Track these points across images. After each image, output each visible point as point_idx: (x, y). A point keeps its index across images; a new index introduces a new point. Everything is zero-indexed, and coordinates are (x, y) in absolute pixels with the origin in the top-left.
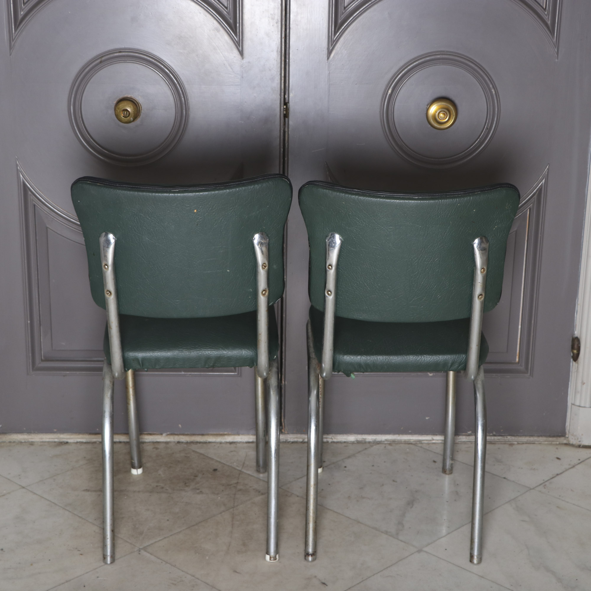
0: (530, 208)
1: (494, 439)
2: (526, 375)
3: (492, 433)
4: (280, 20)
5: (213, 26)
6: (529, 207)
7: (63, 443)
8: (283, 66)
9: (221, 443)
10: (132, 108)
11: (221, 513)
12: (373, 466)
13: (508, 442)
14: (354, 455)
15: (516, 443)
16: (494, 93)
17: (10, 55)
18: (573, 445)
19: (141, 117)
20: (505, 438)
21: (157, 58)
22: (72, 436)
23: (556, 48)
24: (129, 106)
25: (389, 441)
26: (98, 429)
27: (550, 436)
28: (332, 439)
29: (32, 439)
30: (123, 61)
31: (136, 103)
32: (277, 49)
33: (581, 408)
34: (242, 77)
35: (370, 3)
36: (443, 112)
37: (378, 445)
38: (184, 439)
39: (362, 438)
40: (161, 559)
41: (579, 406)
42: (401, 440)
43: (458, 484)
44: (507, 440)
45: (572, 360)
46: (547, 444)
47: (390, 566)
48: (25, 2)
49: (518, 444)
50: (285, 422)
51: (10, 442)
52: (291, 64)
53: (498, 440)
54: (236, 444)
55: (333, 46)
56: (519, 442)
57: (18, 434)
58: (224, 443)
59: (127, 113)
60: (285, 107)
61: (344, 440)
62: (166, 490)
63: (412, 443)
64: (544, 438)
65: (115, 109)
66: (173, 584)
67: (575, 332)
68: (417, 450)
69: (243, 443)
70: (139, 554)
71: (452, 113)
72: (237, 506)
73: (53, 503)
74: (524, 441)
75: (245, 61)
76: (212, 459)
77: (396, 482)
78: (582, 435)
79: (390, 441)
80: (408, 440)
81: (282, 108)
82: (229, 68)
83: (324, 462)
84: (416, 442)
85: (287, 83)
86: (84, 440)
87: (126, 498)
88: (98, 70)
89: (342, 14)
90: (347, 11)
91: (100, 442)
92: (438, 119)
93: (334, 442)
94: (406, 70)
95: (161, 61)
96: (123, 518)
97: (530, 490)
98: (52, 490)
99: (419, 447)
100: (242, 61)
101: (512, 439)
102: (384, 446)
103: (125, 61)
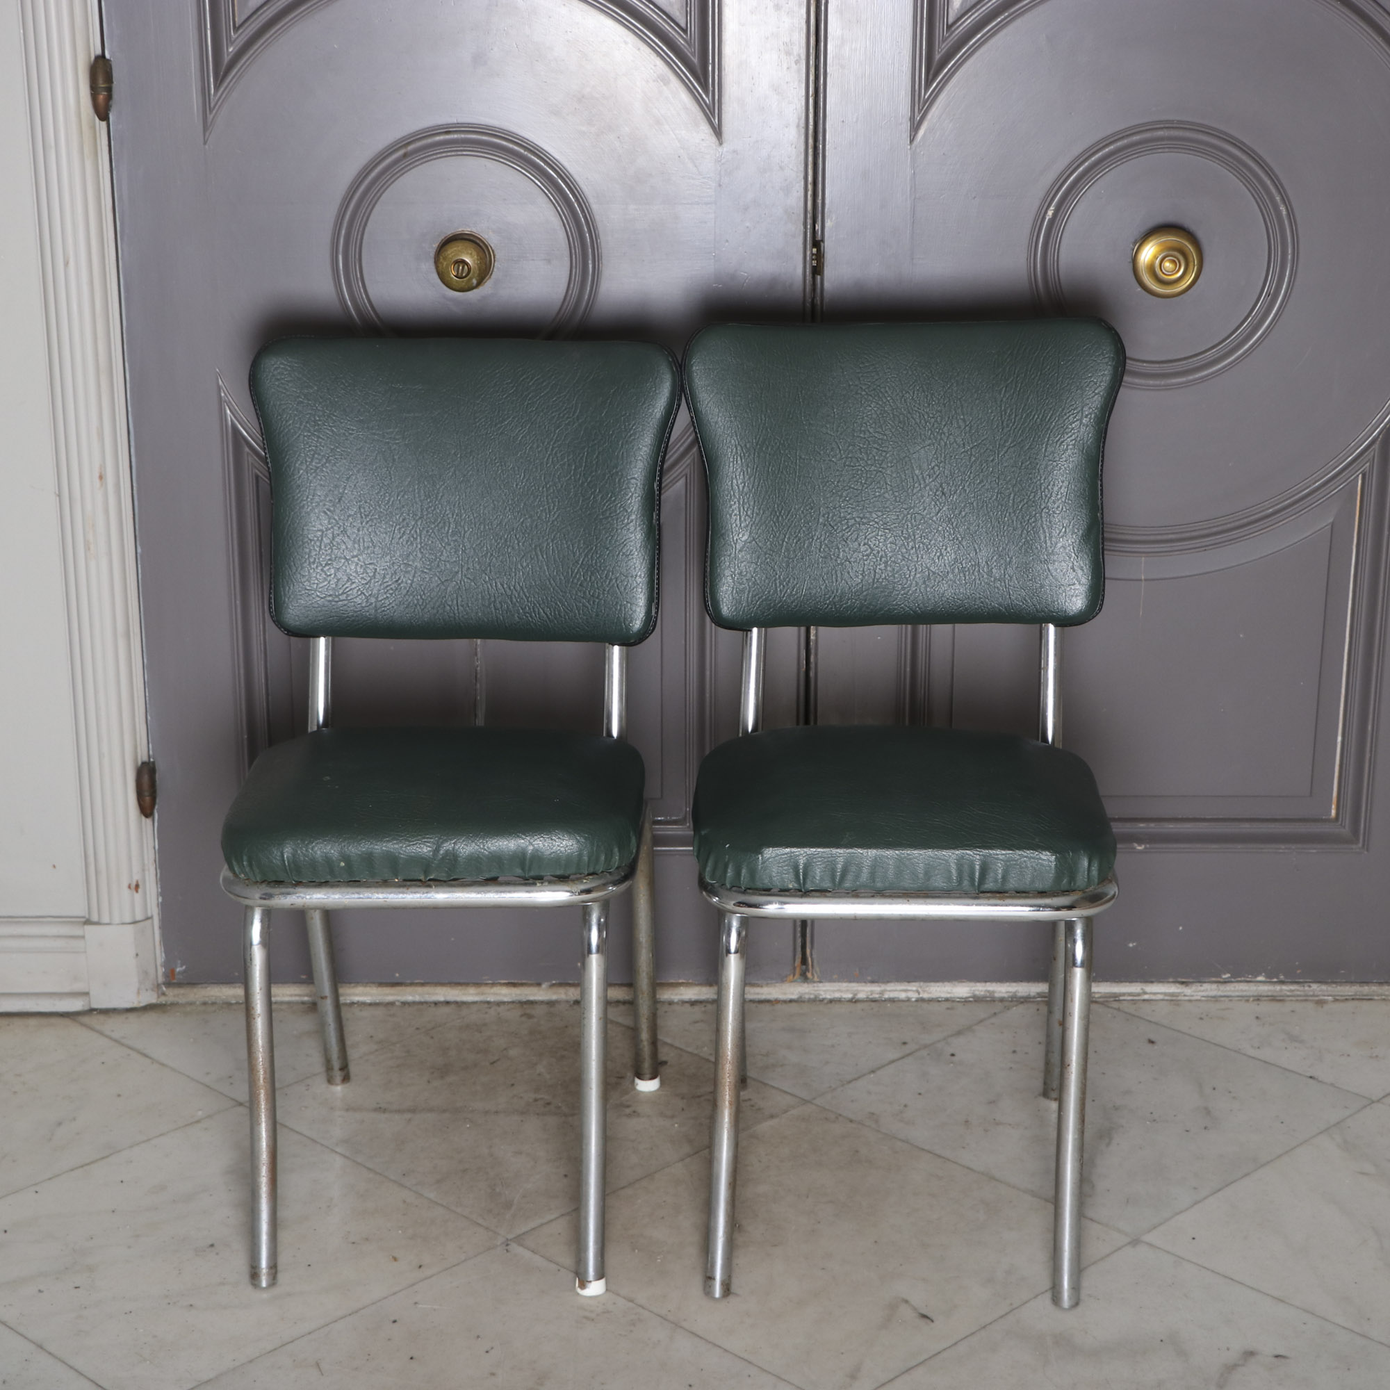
0: (1363, 471)
1: (1281, 990)
2: (1354, 846)
3: (1277, 978)
4: (803, 56)
5: (654, 72)
6: (1360, 471)
8: (810, 159)
9: (671, 1003)
10: (475, 257)
11: (682, 1160)
12: (1014, 1052)
13: (1311, 996)
14: (969, 1029)
15: (1330, 998)
16: (1284, 212)
17: (205, 143)
19: (493, 276)
20: (1307, 988)
21: (527, 143)
22: (341, 991)
24: (468, 253)
25: (1044, 997)
26: (397, 975)
28: (919, 994)
30: (453, 153)
31: (483, 247)
32: (797, 121)
34: (720, 185)
35: (1006, 14)
36: (1170, 258)
37: (1021, 1007)
39: (986, 991)
40: (558, 1264)
44: (1311, 993)
48: (237, 25)
49: (1336, 1000)
50: (814, 956)
51: (205, 1004)
52: (827, 154)
53: (1288, 993)
54: (705, 1006)
55: (922, 113)
56: (1337, 998)
57: (221, 986)
58: (677, 1003)
59: (463, 268)
60: (815, 250)
61: (944, 995)
62: (558, 1108)
63: (1098, 1000)
65: (436, 262)
66: (589, 1317)
68: (1110, 1015)
71: (1191, 259)
73: (311, 1138)
74: (1349, 996)
75: (726, 147)
81: (808, 253)
82: (690, 165)
83: (905, 1043)
84: (1106, 999)
85: (820, 198)
86: (368, 999)
87: (468, 1126)
88: (398, 175)
89: (943, 41)
90: (954, 35)
91: (404, 1004)
92: (1161, 273)
93: (922, 1000)
94: (1086, 164)
95: (537, 152)
96: (465, 1171)
97: (1370, 1104)
98: (303, 1109)
99: (1115, 1009)
100: (720, 149)
101: (1321, 990)
102: (1035, 1006)
103: (458, 153)
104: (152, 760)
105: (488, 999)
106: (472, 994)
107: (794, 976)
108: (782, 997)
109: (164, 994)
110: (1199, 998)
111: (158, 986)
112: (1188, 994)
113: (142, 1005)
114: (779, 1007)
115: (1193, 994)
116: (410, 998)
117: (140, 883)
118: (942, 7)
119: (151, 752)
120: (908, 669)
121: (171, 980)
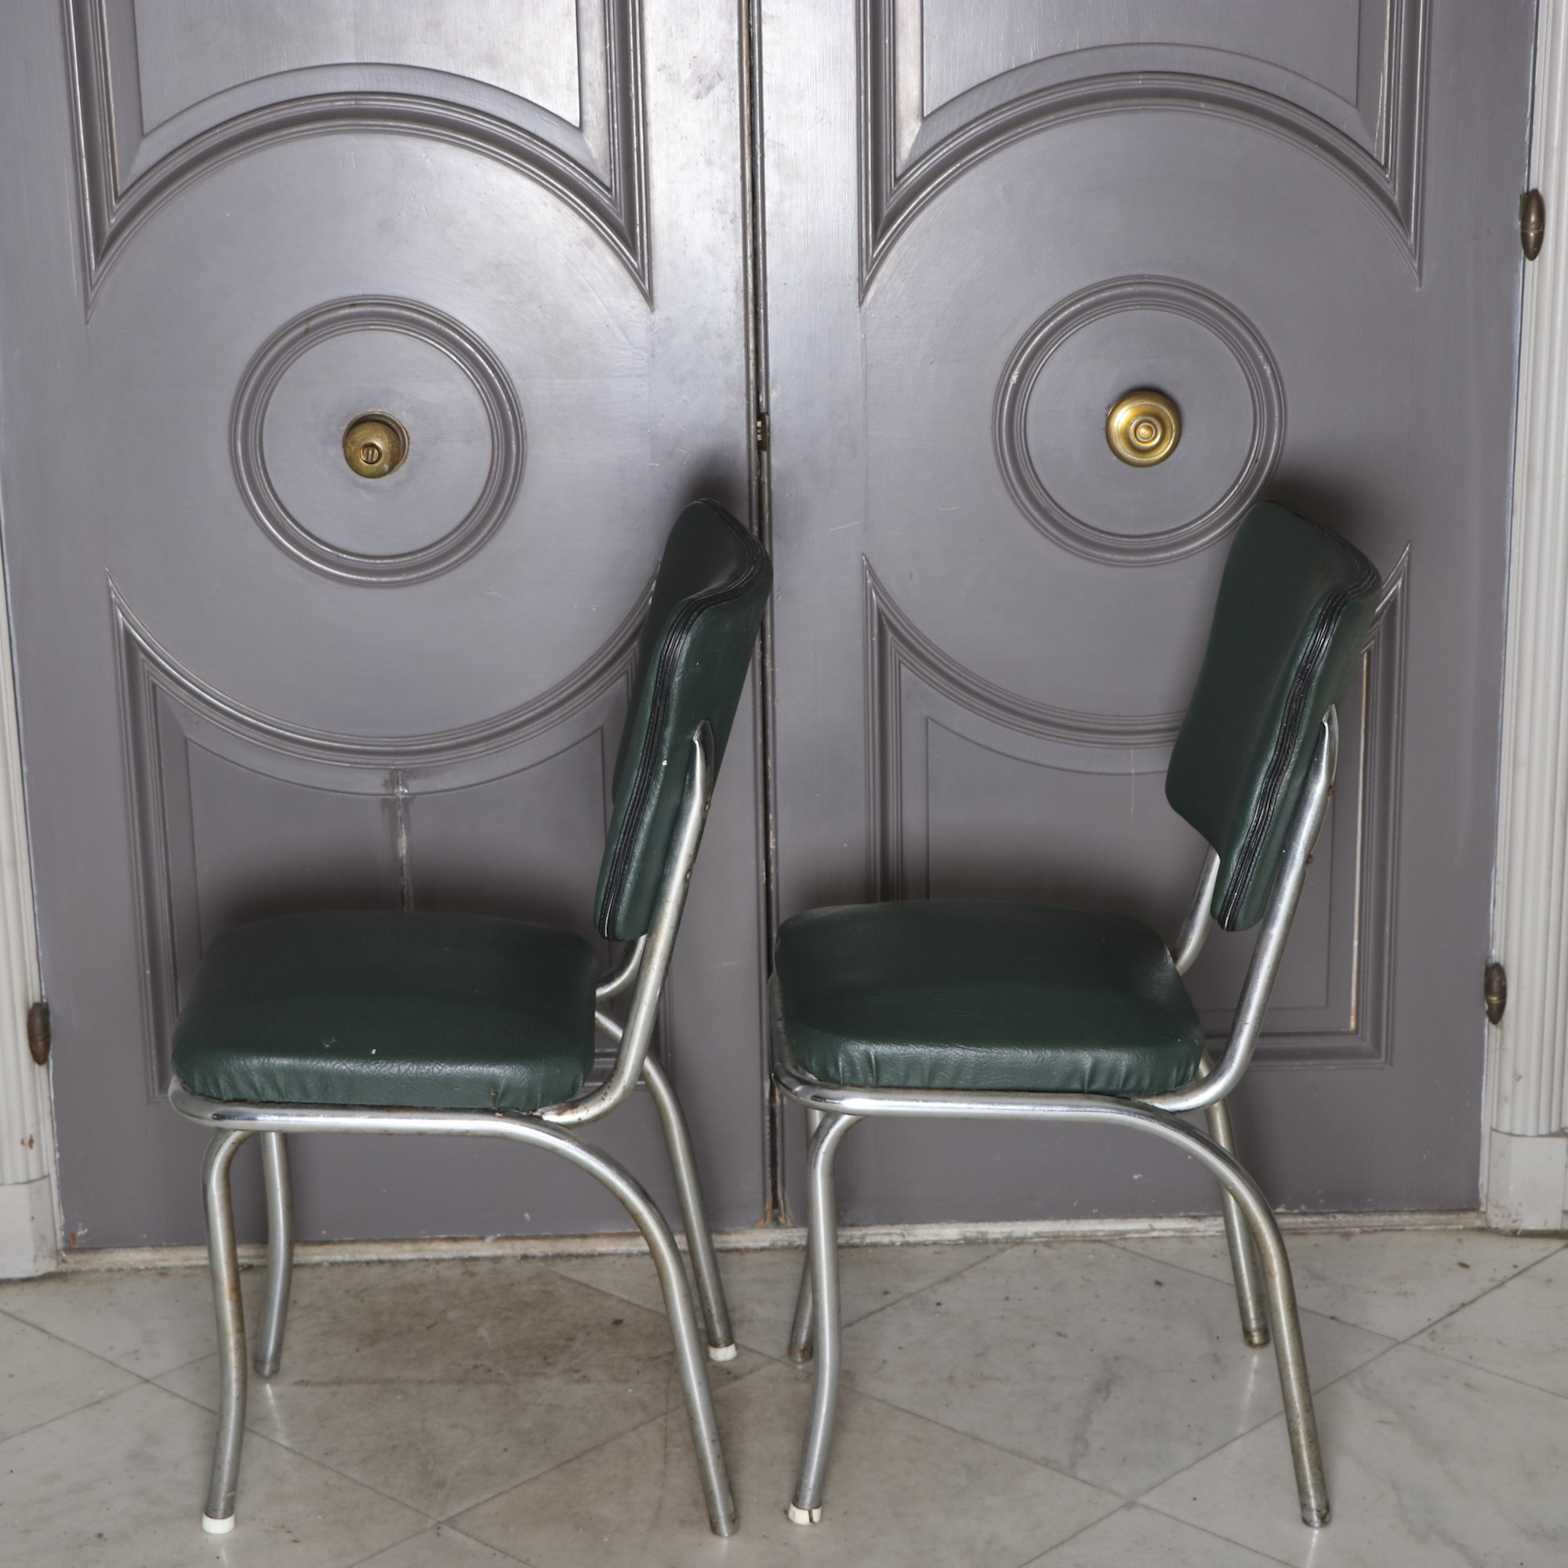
0: (1368, 649)
1: (1303, 1223)
2: (1376, 1061)
4: (739, 215)
5: (577, 235)
6: (1366, 649)
8: (751, 325)
9: (629, 1255)
10: (386, 440)
11: (635, 1428)
12: (1007, 1299)
14: (959, 1274)
15: (1358, 1230)
16: (1269, 372)
18: (1497, 1232)
19: (408, 459)
20: (1331, 1219)
21: (443, 316)
22: (262, 1251)
23: (1415, 259)
24: (377, 437)
25: (1043, 1237)
26: (324, 1232)
27: (1441, 1211)
28: (903, 1236)
29: (164, 1260)
30: (360, 328)
31: (396, 428)
32: (735, 284)
33: (1514, 1139)
34: (653, 356)
35: (958, 165)
36: (1146, 424)
37: (1017, 1248)
38: (537, 1248)
39: (979, 1232)
40: (492, 1547)
41: (1511, 1134)
42: (1073, 1232)
43: (1218, 1338)
44: (1336, 1225)
45: (1487, 1020)
46: (1436, 1230)
47: (1057, 1545)
48: (119, 195)
49: (1363, 1232)
50: (787, 1198)
51: (110, 1270)
52: (769, 319)
53: (1312, 1226)
55: (871, 272)
56: (1365, 1229)
57: (128, 1250)
58: (636, 1255)
59: (373, 452)
60: (759, 424)
61: (932, 1238)
62: (499, 1374)
63: (1102, 1239)
64: (1427, 1217)
65: (345, 445)
67: (1491, 951)
68: (1114, 1255)
70: (438, 1534)
71: (1168, 424)
72: (675, 1409)
74: (1378, 1226)
75: (657, 315)
76: (610, 1296)
77: (1066, 1336)
78: (1520, 1205)
79: (1048, 1237)
80: (1091, 1231)
81: (753, 426)
82: (620, 335)
83: (886, 1293)
84: (1111, 1238)
85: (763, 366)
87: (399, 1398)
88: (300, 353)
89: (891, 195)
90: (903, 188)
91: (333, 1264)
92: (1135, 440)
93: (907, 1244)
94: (1052, 324)
95: (452, 324)
96: (394, 1447)
97: (1395, 1345)
99: (1120, 1248)
100: (652, 318)
101: (1348, 1222)
102: (1032, 1248)
103: (366, 328)
104: (45, 1000)
105: (427, 1257)
106: (409, 1252)
107: (765, 1221)
108: (752, 1245)
109: (64, 1261)
110: (1213, 1233)
111: (57, 1252)
112: (1201, 1229)
113: (40, 1273)
114: (748, 1256)
115: (1206, 1229)
116: (339, 1258)
117: (34, 1138)
118: (888, 158)
119: (44, 992)
120: (878, 879)
121: (72, 1245)
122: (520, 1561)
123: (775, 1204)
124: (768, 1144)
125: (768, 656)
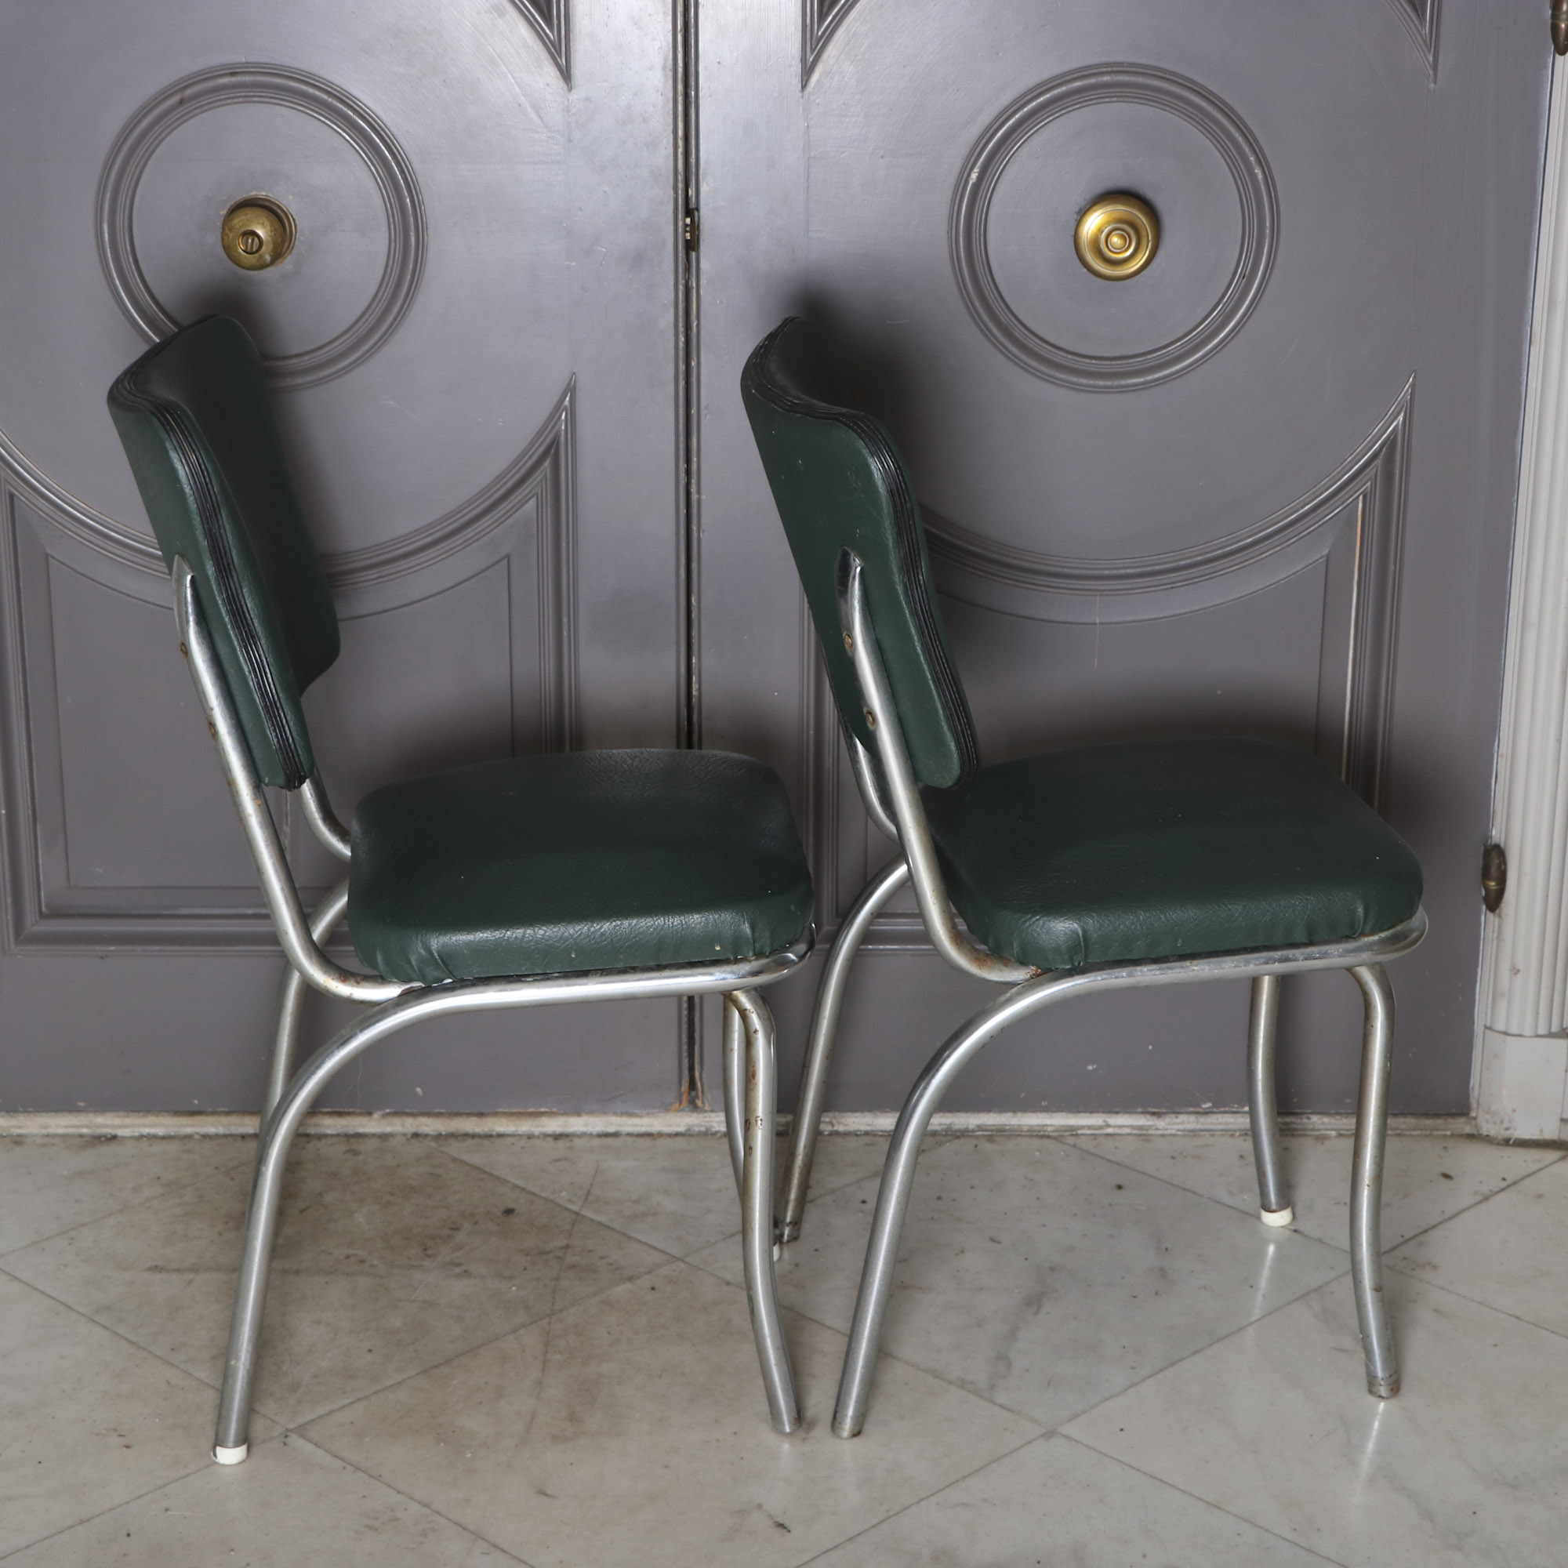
0: (1364, 491)
5: (486, 1)
6: (1361, 490)
7: (103, 1139)
8: (680, 108)
9: (530, 1137)
10: (269, 227)
11: (515, 1331)
12: (939, 1198)
13: (1313, 1129)
15: (1334, 1133)
16: (1260, 176)
18: (1488, 1140)
19: (294, 252)
21: (334, 89)
22: (127, 1121)
23: (1430, 51)
24: (259, 223)
25: (986, 1131)
26: (196, 1102)
27: (1427, 1115)
28: (833, 1126)
29: (19, 1127)
31: (282, 214)
32: (662, 61)
33: (1509, 1038)
34: (570, 141)
36: (1119, 232)
37: (956, 1142)
38: (430, 1126)
40: (342, 1460)
41: (1506, 1034)
42: (1019, 1125)
43: (1167, 1249)
44: (1311, 1127)
45: (1484, 907)
46: (1419, 1136)
47: (964, 1477)
49: (1340, 1135)
50: (705, 1080)
52: (701, 102)
54: (571, 1141)
55: (816, 52)
56: (1342, 1132)
58: (538, 1137)
59: (253, 240)
61: (863, 1128)
62: (372, 1266)
63: (1051, 1134)
64: (1412, 1121)
65: (223, 232)
66: (369, 1527)
67: (1492, 831)
68: (1062, 1153)
69: (591, 1135)
70: (285, 1444)
71: (1144, 233)
72: (561, 1311)
73: (63, 1303)
75: (574, 96)
76: (503, 1182)
77: (999, 1243)
78: (1514, 1111)
79: (992, 1131)
80: (1039, 1126)
81: (680, 224)
82: (533, 116)
84: (1061, 1133)
85: (693, 156)
86: (160, 1131)
88: (174, 126)
91: (205, 1137)
92: (1106, 250)
93: (834, 1134)
94: (1017, 116)
95: (345, 99)
98: (62, 1267)
99: (1069, 1145)
100: (570, 97)
101: (1323, 1124)
102: (974, 1142)
103: (247, 100)
105: (308, 1132)
107: (680, 1104)
108: (666, 1129)
110: (1173, 1132)
112: (1161, 1127)
114: (661, 1141)
115: (1166, 1127)
116: (212, 1130)
120: (812, 732)
122: (371, 1476)
123: (692, 1085)
124: (685, 1020)
125: (694, 481)
